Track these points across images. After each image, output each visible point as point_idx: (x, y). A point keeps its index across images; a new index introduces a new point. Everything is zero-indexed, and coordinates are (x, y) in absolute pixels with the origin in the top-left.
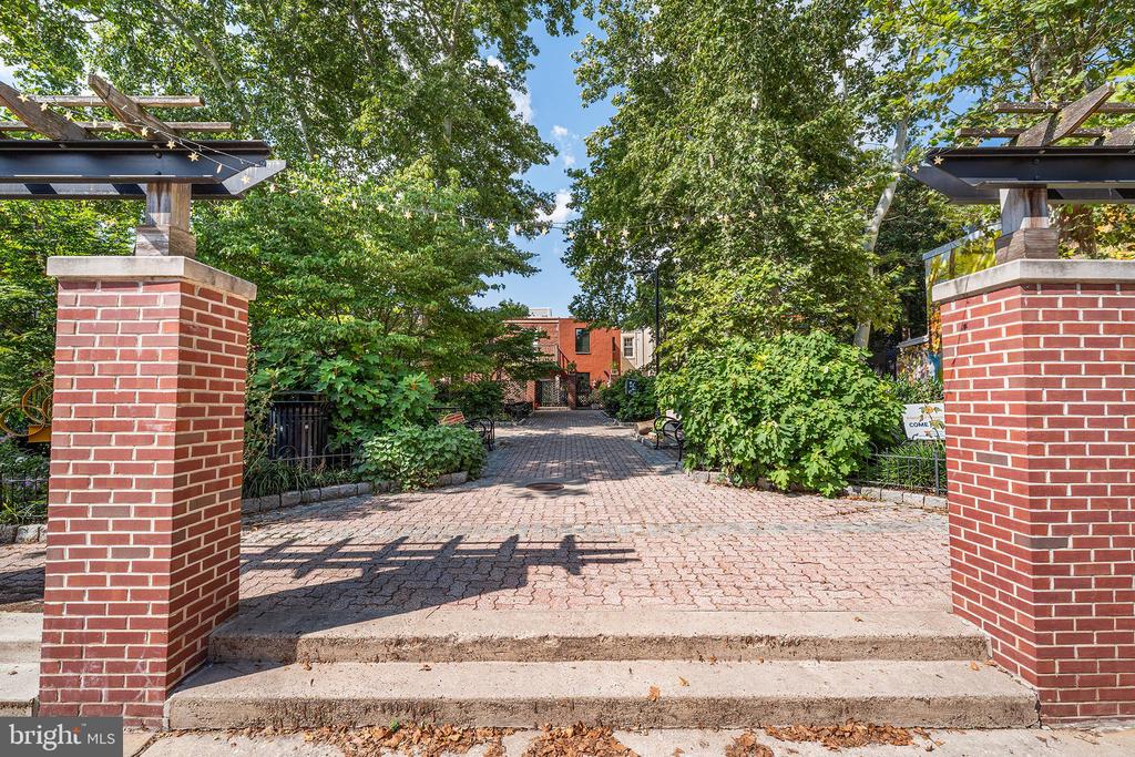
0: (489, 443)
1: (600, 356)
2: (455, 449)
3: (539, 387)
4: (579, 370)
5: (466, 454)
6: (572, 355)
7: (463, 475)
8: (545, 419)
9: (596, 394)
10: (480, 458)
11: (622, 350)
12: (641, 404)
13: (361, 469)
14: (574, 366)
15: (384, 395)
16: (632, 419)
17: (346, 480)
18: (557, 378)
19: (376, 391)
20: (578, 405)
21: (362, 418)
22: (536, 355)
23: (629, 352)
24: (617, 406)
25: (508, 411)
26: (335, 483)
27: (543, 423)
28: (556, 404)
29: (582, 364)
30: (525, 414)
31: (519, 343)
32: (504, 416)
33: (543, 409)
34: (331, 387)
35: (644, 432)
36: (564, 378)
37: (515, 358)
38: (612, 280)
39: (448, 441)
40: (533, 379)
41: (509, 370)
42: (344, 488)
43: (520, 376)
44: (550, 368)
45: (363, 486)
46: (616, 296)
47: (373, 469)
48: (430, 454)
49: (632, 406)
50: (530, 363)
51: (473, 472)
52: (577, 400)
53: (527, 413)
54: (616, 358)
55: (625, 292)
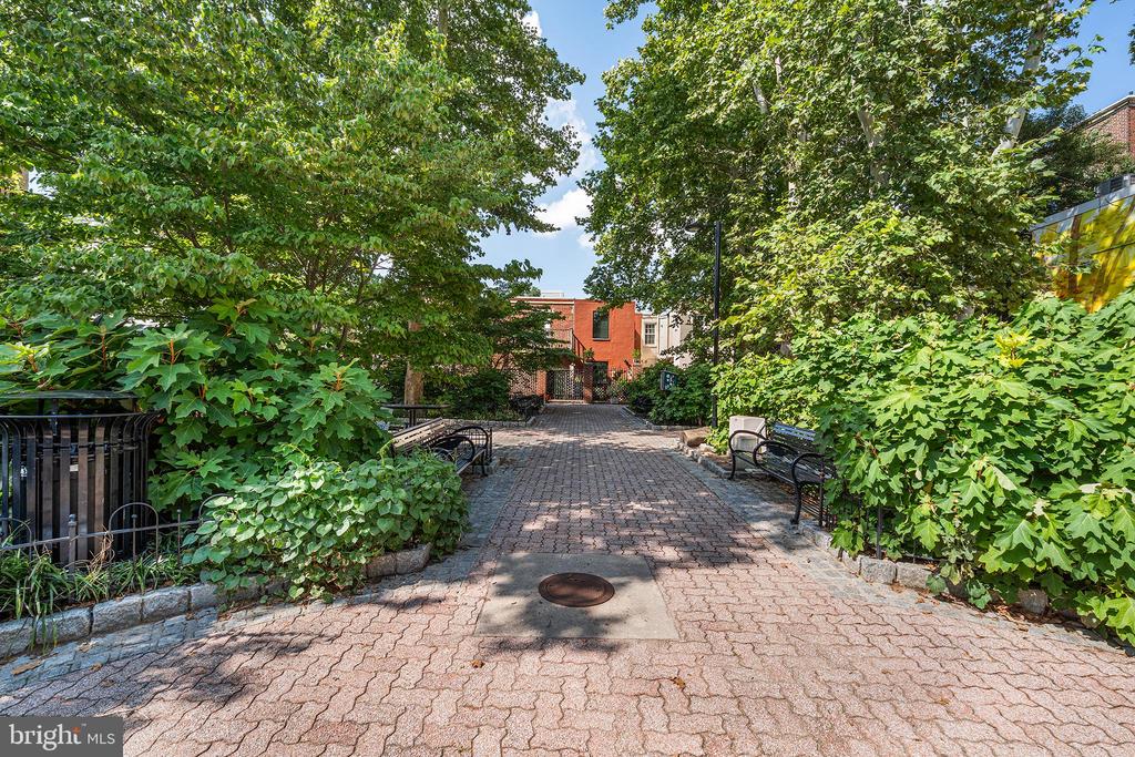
0: (480, 465)
1: (621, 343)
2: (400, 509)
3: (551, 376)
4: (596, 359)
5: (425, 517)
6: (588, 342)
7: (418, 555)
8: (560, 418)
9: (615, 387)
10: (456, 517)
11: (643, 337)
12: (682, 403)
13: (199, 557)
14: (591, 353)
15: (275, 399)
16: (670, 422)
17: (163, 581)
18: (572, 368)
19: (258, 391)
20: (595, 397)
21: (232, 442)
22: (550, 340)
23: (650, 339)
24: (649, 404)
25: (514, 405)
26: (135, 590)
27: (556, 422)
28: (570, 397)
29: (601, 352)
30: (534, 411)
31: (529, 325)
32: (510, 414)
33: (556, 402)
34: (152, 382)
35: (694, 444)
36: (579, 367)
37: (523, 343)
38: (637, 252)
39: (386, 493)
40: (544, 367)
41: (518, 357)
42: (154, 598)
43: (529, 365)
44: (565, 356)
45: (201, 591)
46: (641, 271)
47: (219, 557)
48: (347, 524)
49: (670, 405)
50: (541, 350)
51: (440, 544)
52: (594, 393)
53: (537, 409)
54: (637, 346)
55: (651, 268)
